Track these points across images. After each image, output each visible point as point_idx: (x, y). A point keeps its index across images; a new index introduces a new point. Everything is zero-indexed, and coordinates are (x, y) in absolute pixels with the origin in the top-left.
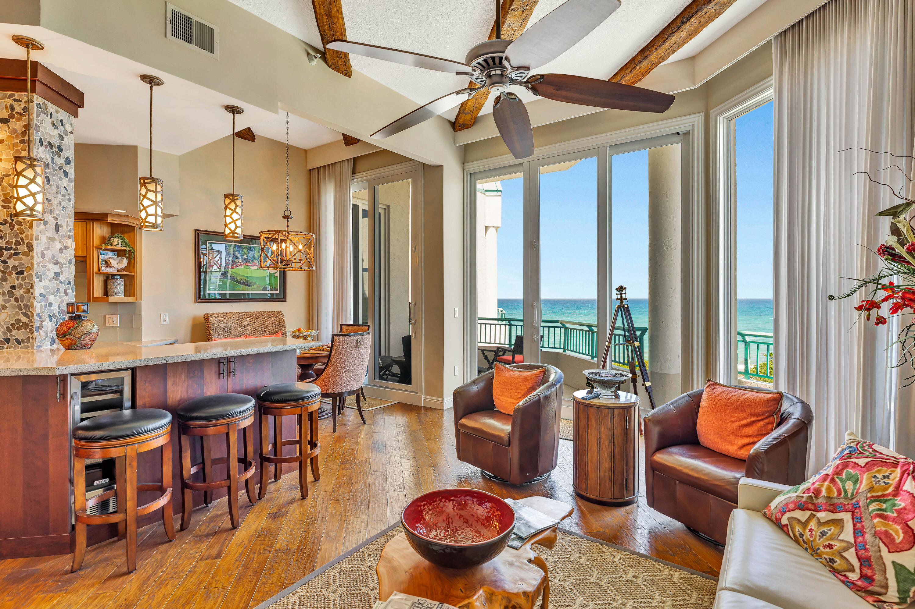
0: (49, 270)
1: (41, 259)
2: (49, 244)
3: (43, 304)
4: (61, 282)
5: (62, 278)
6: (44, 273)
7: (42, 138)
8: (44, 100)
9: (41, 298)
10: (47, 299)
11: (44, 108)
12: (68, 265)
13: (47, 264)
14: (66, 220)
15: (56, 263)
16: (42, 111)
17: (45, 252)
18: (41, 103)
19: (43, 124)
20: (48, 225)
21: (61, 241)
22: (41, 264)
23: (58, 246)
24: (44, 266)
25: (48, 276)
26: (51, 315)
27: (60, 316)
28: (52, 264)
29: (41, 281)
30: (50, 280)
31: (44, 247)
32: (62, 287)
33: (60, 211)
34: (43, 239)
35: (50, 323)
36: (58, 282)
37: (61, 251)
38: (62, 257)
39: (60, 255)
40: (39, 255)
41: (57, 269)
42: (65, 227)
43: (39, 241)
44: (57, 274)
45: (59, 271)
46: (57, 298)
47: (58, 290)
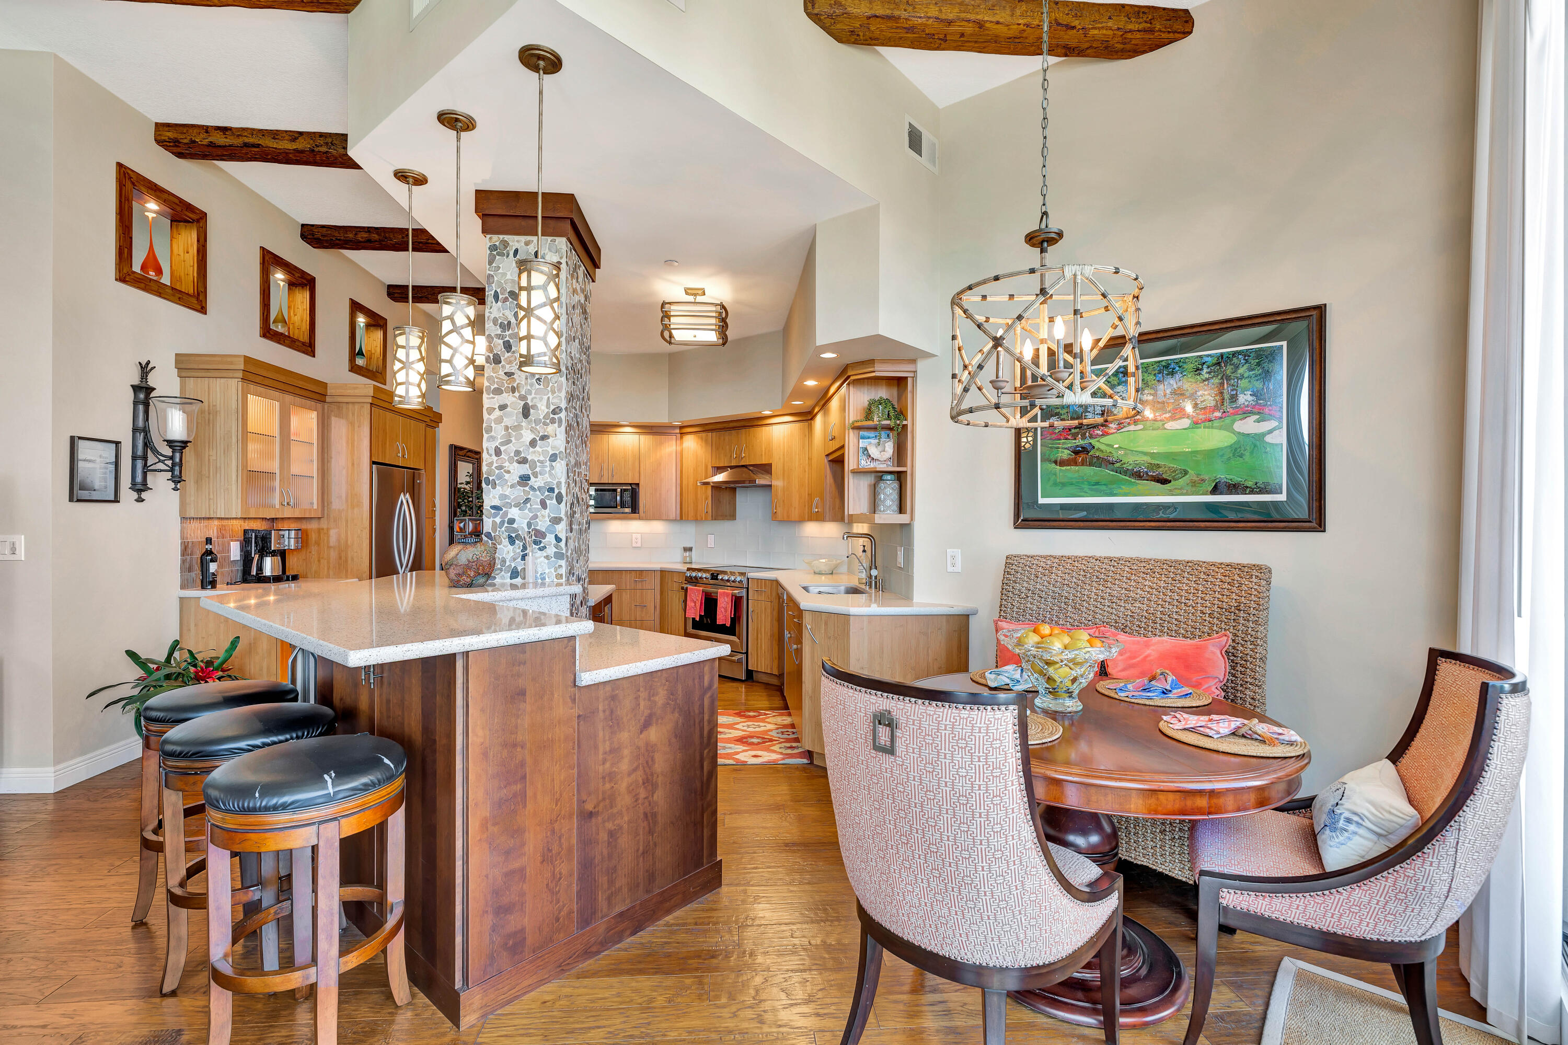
0: (509, 472)
1: (495, 458)
2: (509, 435)
3: (498, 520)
4: (533, 488)
5: (535, 482)
6: (500, 477)
7: (498, 290)
8: (501, 237)
9: (493, 511)
10: (506, 513)
11: (502, 247)
12: (548, 463)
13: (507, 464)
14: (546, 397)
15: (524, 461)
16: (498, 254)
17: (502, 448)
18: (497, 243)
19: (500, 271)
20: (509, 409)
21: (532, 430)
22: (495, 465)
23: (528, 436)
24: (500, 468)
25: (507, 481)
26: (513, 535)
27: (531, 537)
28: (515, 464)
29: (494, 488)
30: (512, 486)
31: (500, 441)
32: (536, 496)
33: (532, 385)
34: (498, 432)
35: (511, 548)
36: (527, 489)
37: (533, 443)
38: (535, 452)
39: (531, 449)
40: (492, 452)
41: (525, 469)
42: (544, 408)
43: (493, 434)
44: (524, 479)
45: (530, 472)
46: (526, 511)
47: (527, 500)
